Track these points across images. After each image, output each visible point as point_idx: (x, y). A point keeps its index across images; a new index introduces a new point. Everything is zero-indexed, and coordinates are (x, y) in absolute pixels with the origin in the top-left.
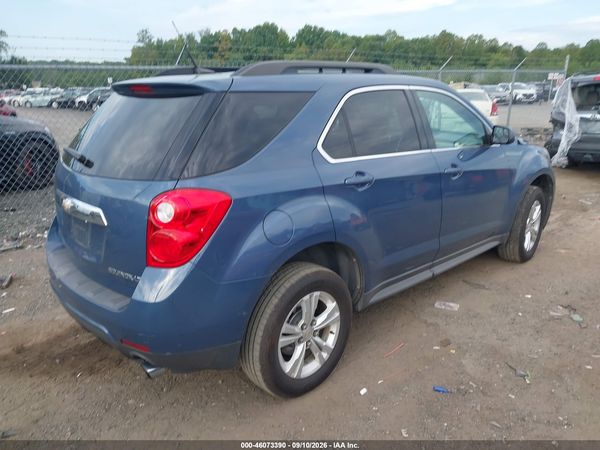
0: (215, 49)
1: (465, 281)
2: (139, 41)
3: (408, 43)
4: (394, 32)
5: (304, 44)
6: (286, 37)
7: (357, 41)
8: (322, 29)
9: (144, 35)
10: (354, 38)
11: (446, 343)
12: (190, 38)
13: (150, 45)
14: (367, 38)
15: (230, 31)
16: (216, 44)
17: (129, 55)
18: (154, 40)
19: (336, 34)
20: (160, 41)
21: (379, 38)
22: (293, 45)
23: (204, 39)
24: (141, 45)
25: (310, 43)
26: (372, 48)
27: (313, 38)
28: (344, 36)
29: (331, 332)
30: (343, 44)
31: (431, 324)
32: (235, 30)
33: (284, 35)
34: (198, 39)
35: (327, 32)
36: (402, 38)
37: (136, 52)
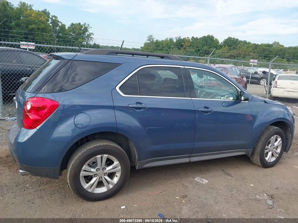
0: (182, 46)
1: (222, 170)
2: (148, 40)
3: (285, 49)
4: (278, 43)
5: (226, 46)
6: (218, 42)
7: (256, 46)
8: (237, 40)
9: (150, 38)
10: (254, 44)
11: (184, 197)
12: (171, 40)
13: (153, 42)
14: (262, 45)
15: (190, 38)
16: (183, 43)
17: (143, 46)
18: (155, 40)
19: (245, 42)
20: (157, 41)
21: (269, 45)
22: (221, 46)
23: (177, 41)
24: (148, 42)
25: (230, 46)
26: (264, 50)
27: (232, 43)
28: (249, 43)
29: (117, 176)
30: (248, 47)
31: (185, 186)
32: (193, 37)
33: (217, 41)
34: (175, 41)
35: (240, 41)
36: (283, 46)
37: (146, 44)
